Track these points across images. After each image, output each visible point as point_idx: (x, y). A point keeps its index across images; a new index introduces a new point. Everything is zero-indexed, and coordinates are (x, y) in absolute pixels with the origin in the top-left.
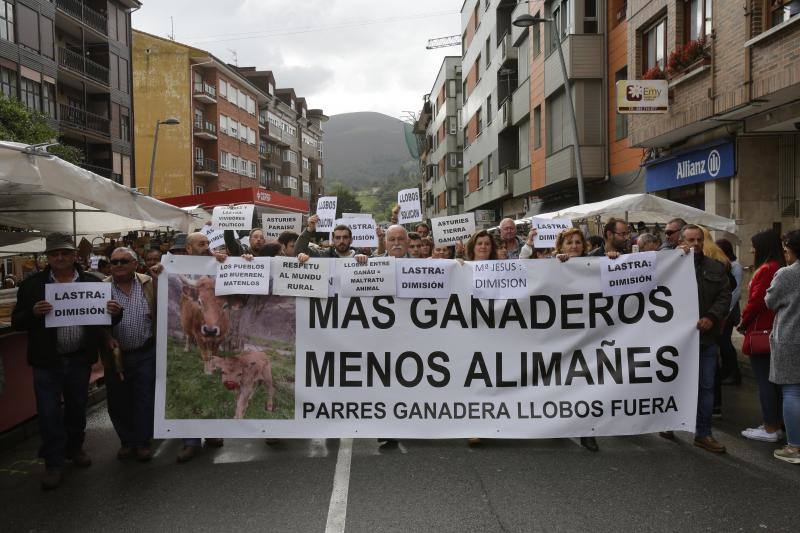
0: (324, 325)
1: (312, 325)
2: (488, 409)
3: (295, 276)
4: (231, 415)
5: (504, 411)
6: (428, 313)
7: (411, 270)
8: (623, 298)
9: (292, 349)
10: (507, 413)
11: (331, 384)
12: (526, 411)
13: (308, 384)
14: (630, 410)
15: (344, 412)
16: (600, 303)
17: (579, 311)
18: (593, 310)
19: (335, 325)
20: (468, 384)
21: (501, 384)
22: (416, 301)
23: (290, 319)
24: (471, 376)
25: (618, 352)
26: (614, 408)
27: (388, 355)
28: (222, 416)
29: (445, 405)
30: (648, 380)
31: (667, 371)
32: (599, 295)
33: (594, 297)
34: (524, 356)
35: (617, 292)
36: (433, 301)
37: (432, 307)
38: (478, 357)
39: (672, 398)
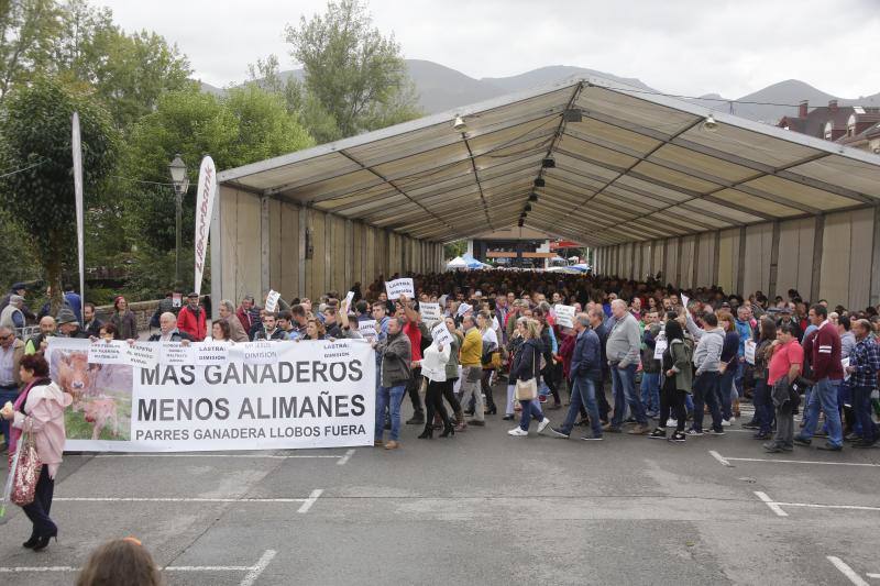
0: (150, 382)
1: (143, 383)
2: (252, 432)
3: (136, 354)
4: (90, 437)
5: (262, 433)
6: (216, 374)
7: (205, 349)
8: (333, 364)
9: (131, 398)
10: (263, 435)
11: (154, 419)
12: (275, 433)
13: (140, 418)
14: (336, 432)
15: (162, 436)
16: (319, 367)
17: (307, 371)
18: (315, 371)
19: (157, 383)
20: (240, 417)
21: (260, 416)
22: (208, 367)
23: (130, 379)
24: (243, 412)
25: (330, 398)
26: (326, 431)
27: (190, 401)
28: (84, 437)
29: (226, 430)
30: (347, 415)
31: (358, 410)
32: (319, 363)
33: (315, 363)
34: (274, 399)
35: (329, 361)
36: (218, 367)
37: (218, 371)
38: (246, 401)
39: (361, 426)
